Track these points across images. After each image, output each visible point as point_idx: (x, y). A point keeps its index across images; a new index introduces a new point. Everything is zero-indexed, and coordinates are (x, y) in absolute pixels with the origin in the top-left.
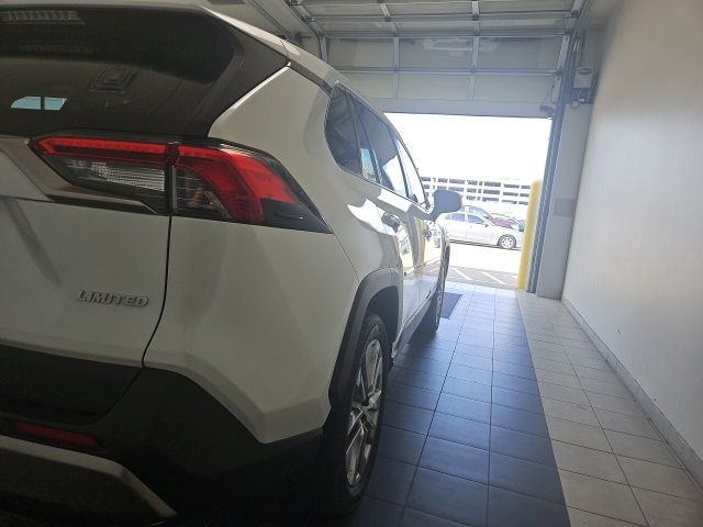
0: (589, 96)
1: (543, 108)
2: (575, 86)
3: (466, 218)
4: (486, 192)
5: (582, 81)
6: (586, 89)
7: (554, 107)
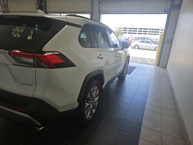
0: (179, 7)
1: (165, 11)
2: (175, 4)
3: (145, 42)
4: (155, 32)
5: (177, 3)
6: (178, 5)
7: (168, 10)
